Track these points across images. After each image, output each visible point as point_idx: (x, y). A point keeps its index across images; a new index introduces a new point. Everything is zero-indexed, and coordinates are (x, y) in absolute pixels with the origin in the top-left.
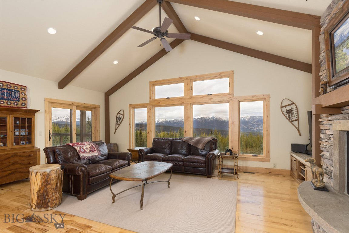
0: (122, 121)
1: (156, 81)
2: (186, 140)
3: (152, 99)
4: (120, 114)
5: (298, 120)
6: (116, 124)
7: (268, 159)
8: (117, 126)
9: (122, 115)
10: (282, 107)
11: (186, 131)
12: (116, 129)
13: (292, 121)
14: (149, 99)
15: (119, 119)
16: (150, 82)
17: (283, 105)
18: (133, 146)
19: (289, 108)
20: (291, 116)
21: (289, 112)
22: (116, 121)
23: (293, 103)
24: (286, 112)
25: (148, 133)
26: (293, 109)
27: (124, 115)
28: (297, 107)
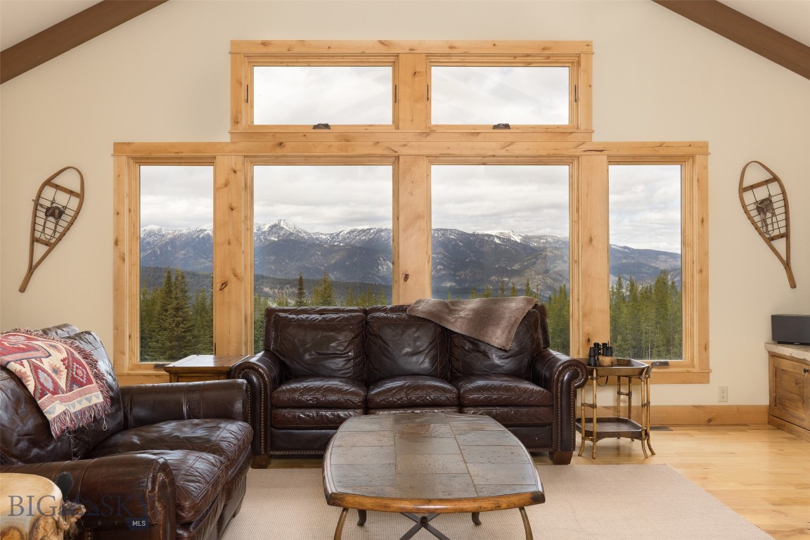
0: (71, 223)
1: (264, 44)
2: (431, 313)
3: (243, 123)
4: (57, 187)
5: (786, 235)
6: (34, 240)
7: (703, 376)
8: (40, 250)
9: (71, 193)
10: (743, 190)
11: (406, 277)
12: (32, 269)
13: (773, 239)
14: (228, 125)
15: (55, 212)
16: (233, 43)
17: (746, 184)
18: (131, 350)
19: (761, 194)
20: (769, 221)
21: (764, 206)
22: (34, 223)
23: (775, 179)
24: (753, 207)
25: (224, 284)
26: (774, 199)
27: (81, 196)
28: (784, 193)
